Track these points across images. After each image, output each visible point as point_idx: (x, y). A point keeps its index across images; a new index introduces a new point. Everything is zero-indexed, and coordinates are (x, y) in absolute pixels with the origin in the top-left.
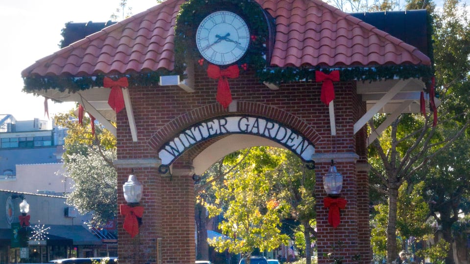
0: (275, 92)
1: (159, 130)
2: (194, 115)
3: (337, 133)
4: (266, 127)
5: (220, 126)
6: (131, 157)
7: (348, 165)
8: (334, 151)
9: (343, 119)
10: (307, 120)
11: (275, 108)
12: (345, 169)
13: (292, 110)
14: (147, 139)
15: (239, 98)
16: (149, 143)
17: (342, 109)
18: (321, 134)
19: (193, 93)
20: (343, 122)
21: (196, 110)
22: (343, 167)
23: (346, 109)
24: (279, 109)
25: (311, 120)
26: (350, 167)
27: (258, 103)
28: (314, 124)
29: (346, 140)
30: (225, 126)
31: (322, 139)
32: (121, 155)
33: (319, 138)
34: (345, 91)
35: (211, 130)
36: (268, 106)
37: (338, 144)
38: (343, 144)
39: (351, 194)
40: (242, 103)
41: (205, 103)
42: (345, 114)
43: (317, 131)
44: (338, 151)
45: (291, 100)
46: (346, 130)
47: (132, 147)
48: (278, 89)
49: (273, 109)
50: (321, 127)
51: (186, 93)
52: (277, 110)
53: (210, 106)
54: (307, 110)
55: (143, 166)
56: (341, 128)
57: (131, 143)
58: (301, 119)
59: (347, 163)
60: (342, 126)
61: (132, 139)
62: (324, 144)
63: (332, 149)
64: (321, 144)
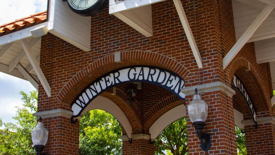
0: (150, 39)
1: (65, 85)
2: (89, 69)
3: (203, 66)
4: (149, 74)
5: (115, 78)
6: (46, 110)
7: (216, 94)
8: (201, 83)
9: (208, 52)
10: (176, 58)
11: (150, 52)
12: (213, 98)
13: (164, 52)
14: (57, 94)
15: (122, 49)
16: (58, 96)
17: (207, 42)
18: (188, 69)
19: (89, 52)
20: (208, 55)
21: (91, 65)
22: (211, 97)
23: (210, 42)
24: (153, 53)
25: (180, 58)
26: (217, 96)
27: (136, 50)
28: (183, 60)
29: (212, 71)
30: (118, 78)
31: (190, 73)
32: (40, 109)
33: (188, 72)
34: (209, 26)
35: (108, 83)
36: (145, 51)
37: (205, 75)
38: (209, 74)
39: (220, 123)
40: (124, 53)
41: (97, 58)
42: (209, 47)
43: (186, 66)
44: (206, 82)
45: (163, 43)
46: (212, 61)
47: (47, 101)
48: (152, 36)
49: (149, 53)
50: (189, 62)
51: (85, 52)
52: (151, 53)
53: (101, 60)
54: (176, 49)
55: (53, 116)
56: (206, 60)
57: (47, 98)
58: (171, 58)
59: (214, 93)
60: (208, 58)
61: (47, 96)
62: (193, 78)
63: (200, 81)
64: (190, 78)
